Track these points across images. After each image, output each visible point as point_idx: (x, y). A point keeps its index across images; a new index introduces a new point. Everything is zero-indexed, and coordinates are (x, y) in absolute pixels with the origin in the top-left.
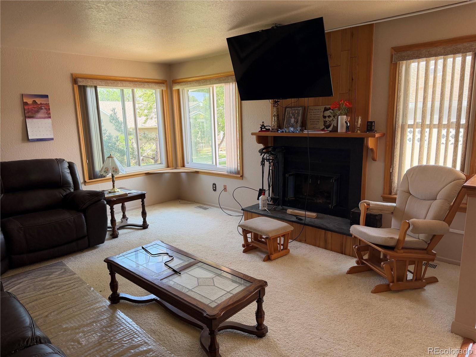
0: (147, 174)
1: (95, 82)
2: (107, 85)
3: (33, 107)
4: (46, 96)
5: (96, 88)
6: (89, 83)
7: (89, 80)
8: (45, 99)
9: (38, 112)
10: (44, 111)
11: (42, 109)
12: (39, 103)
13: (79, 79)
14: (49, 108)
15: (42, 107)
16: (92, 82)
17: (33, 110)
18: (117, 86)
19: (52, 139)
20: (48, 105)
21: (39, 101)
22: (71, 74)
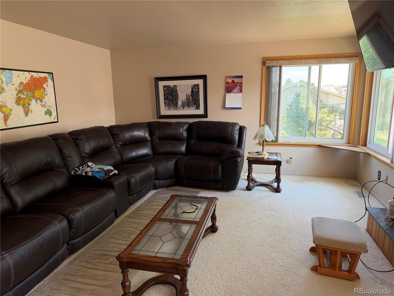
0: (320, 146)
1: (280, 62)
2: (291, 64)
3: (232, 85)
4: (241, 77)
5: (280, 67)
6: (275, 63)
7: (275, 61)
8: (240, 79)
9: (234, 88)
10: (238, 88)
11: (237, 86)
12: (236, 82)
13: (267, 61)
14: (242, 86)
15: (238, 85)
16: (277, 63)
17: (231, 87)
18: (300, 64)
19: (240, 108)
20: (241, 83)
21: (236, 80)
22: (262, 57)
